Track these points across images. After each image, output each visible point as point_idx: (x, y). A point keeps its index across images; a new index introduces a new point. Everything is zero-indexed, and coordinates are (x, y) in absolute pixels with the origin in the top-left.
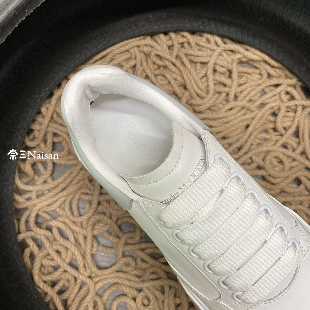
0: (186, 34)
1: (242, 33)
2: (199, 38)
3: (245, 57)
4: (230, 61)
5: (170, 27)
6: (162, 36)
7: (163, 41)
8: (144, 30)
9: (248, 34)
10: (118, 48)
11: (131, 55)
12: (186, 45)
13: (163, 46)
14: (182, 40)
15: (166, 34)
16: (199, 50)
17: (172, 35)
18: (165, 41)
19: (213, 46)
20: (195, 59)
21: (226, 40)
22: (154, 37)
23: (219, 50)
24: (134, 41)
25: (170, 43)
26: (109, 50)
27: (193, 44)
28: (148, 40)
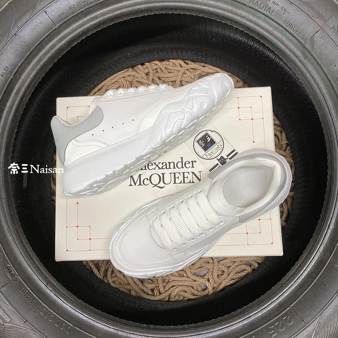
0: (157, 62)
1: (197, 55)
2: (168, 63)
3: (203, 72)
4: (193, 77)
5: (143, 60)
6: (140, 66)
7: (141, 70)
8: (125, 66)
9: (201, 55)
10: (109, 81)
11: (120, 84)
12: (159, 70)
13: (142, 74)
14: (155, 67)
15: (143, 64)
16: (169, 72)
17: (147, 64)
18: (142, 70)
19: (178, 68)
20: (166, 79)
21: (187, 61)
22: (134, 68)
23: (182, 70)
24: (120, 74)
25: (147, 71)
26: (103, 84)
27: (163, 69)
28: (130, 72)
